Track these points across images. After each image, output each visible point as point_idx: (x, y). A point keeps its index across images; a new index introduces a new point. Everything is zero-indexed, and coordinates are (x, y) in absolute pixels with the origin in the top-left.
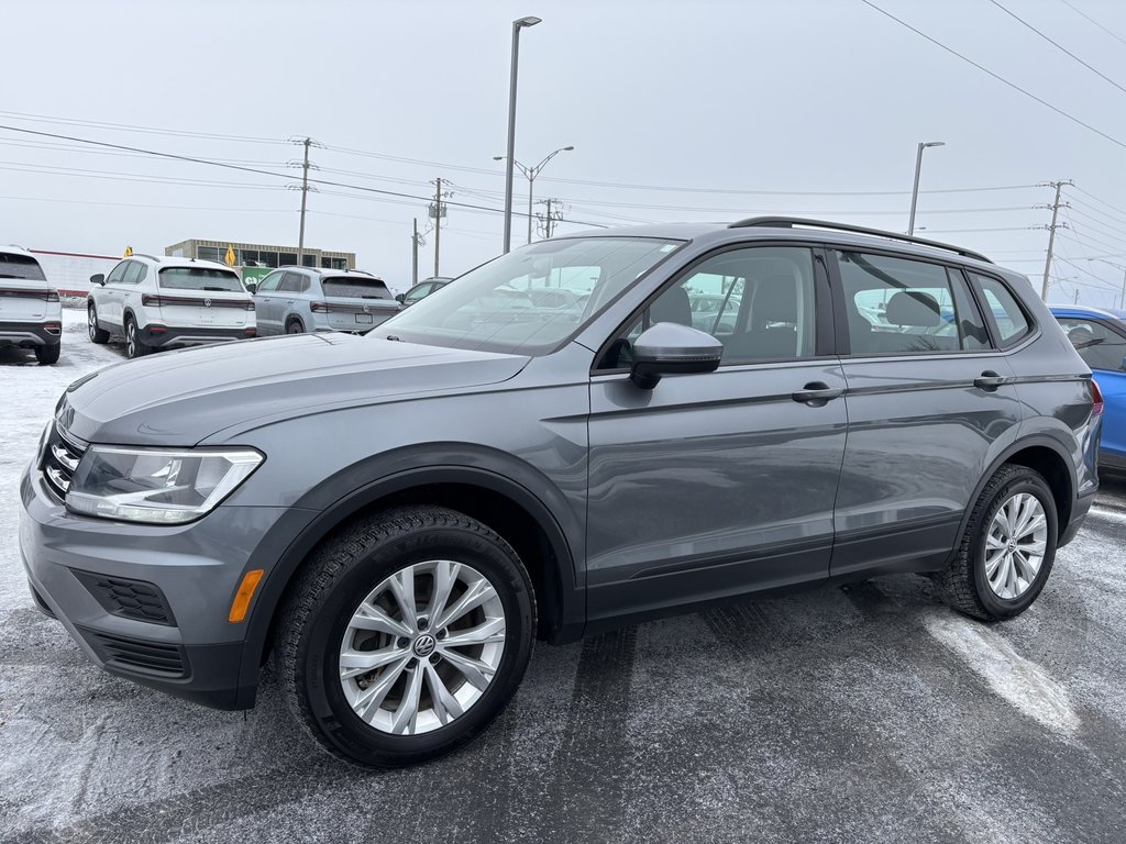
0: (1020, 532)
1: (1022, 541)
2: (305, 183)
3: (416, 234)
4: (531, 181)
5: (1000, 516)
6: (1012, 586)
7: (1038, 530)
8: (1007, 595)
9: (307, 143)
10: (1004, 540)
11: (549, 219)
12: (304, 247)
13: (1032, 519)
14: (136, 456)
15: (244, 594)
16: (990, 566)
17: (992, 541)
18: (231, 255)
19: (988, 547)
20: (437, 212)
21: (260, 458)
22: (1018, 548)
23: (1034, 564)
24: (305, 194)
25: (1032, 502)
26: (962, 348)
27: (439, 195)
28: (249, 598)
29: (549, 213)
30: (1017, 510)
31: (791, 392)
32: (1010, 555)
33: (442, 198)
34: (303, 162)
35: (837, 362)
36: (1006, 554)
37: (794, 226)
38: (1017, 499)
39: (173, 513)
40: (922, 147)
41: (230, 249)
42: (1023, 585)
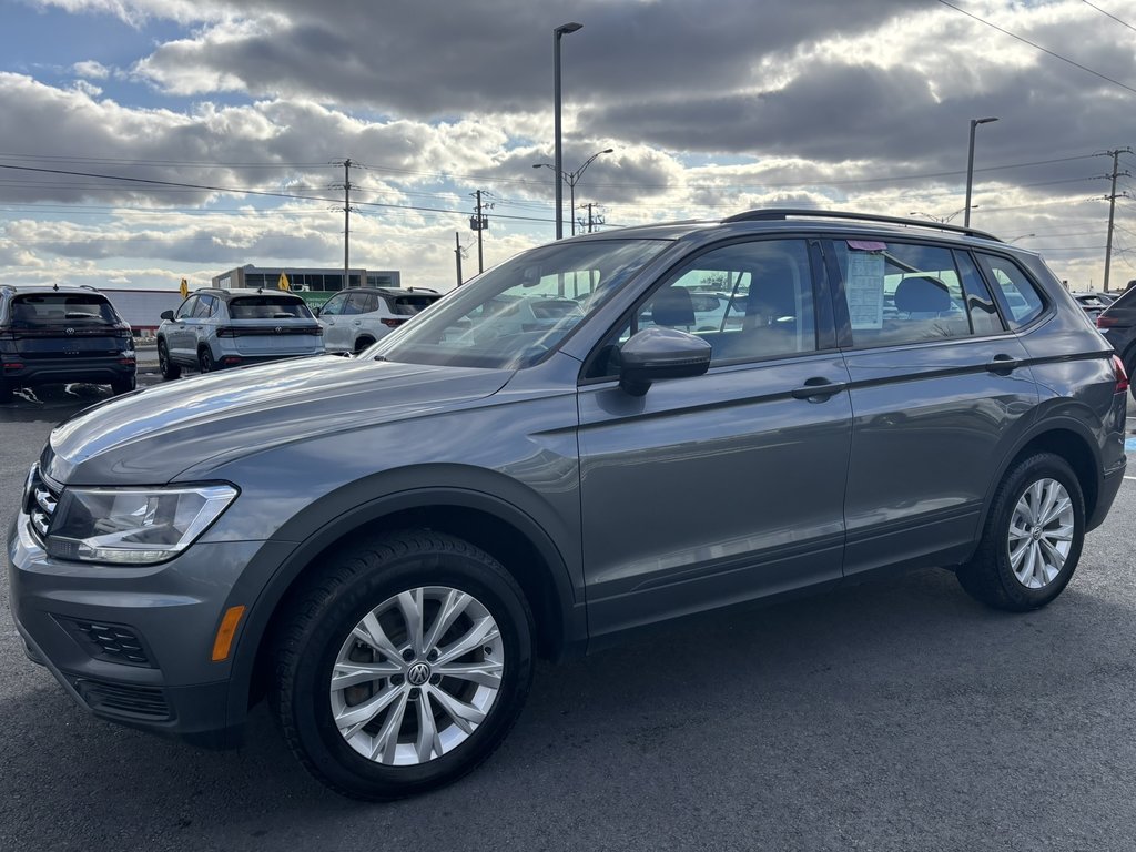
0: (1045, 518)
1: (1047, 528)
2: (347, 205)
3: (459, 247)
4: (572, 186)
5: (1021, 505)
6: (1040, 575)
7: (1065, 514)
8: (1036, 585)
9: (347, 164)
10: (1028, 529)
11: (591, 224)
12: (350, 267)
13: (1056, 503)
14: (114, 497)
15: (225, 631)
16: (1015, 558)
17: (1015, 532)
18: (285, 282)
19: (1010, 538)
20: (478, 224)
21: (235, 492)
22: (1043, 536)
23: (1063, 549)
24: (347, 215)
25: (1055, 487)
26: (972, 332)
27: (479, 207)
28: (231, 636)
29: (590, 217)
30: (1039, 496)
31: (790, 390)
32: (1036, 543)
33: (483, 211)
34: (344, 183)
35: (839, 355)
36: (1032, 542)
37: (787, 217)
38: (1039, 485)
39: (152, 552)
40: (974, 124)
41: (283, 275)
42: (1052, 573)
